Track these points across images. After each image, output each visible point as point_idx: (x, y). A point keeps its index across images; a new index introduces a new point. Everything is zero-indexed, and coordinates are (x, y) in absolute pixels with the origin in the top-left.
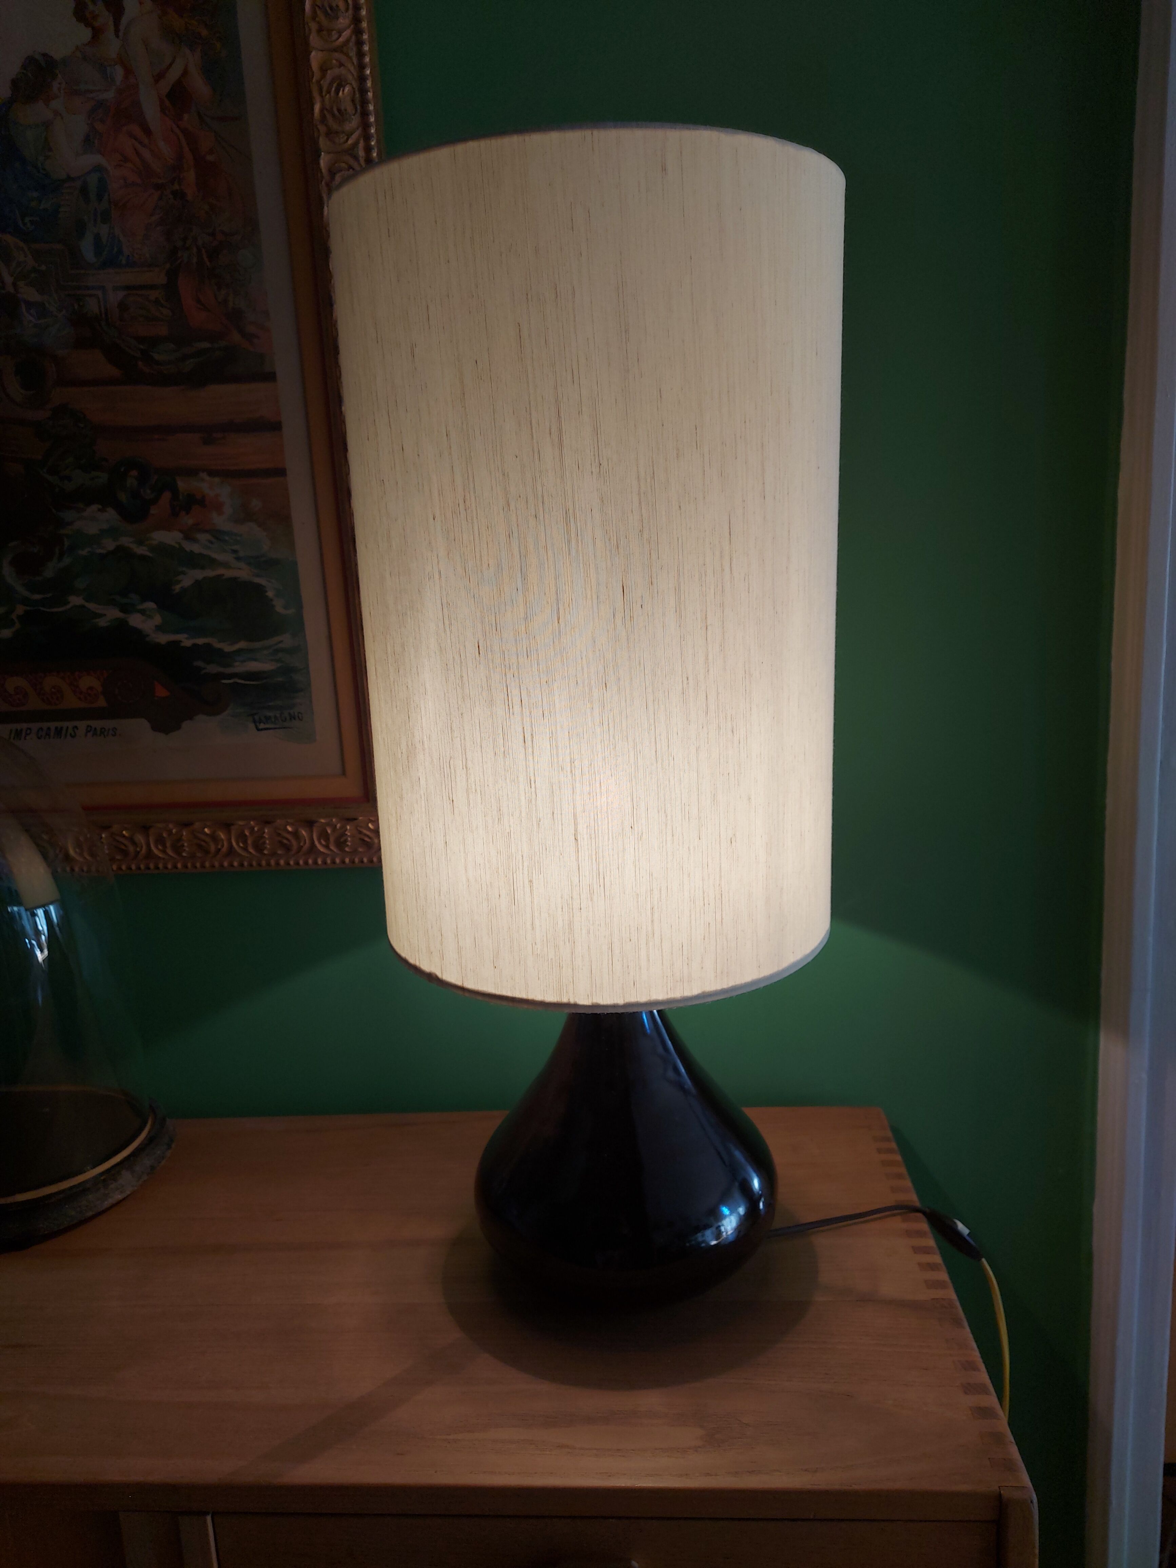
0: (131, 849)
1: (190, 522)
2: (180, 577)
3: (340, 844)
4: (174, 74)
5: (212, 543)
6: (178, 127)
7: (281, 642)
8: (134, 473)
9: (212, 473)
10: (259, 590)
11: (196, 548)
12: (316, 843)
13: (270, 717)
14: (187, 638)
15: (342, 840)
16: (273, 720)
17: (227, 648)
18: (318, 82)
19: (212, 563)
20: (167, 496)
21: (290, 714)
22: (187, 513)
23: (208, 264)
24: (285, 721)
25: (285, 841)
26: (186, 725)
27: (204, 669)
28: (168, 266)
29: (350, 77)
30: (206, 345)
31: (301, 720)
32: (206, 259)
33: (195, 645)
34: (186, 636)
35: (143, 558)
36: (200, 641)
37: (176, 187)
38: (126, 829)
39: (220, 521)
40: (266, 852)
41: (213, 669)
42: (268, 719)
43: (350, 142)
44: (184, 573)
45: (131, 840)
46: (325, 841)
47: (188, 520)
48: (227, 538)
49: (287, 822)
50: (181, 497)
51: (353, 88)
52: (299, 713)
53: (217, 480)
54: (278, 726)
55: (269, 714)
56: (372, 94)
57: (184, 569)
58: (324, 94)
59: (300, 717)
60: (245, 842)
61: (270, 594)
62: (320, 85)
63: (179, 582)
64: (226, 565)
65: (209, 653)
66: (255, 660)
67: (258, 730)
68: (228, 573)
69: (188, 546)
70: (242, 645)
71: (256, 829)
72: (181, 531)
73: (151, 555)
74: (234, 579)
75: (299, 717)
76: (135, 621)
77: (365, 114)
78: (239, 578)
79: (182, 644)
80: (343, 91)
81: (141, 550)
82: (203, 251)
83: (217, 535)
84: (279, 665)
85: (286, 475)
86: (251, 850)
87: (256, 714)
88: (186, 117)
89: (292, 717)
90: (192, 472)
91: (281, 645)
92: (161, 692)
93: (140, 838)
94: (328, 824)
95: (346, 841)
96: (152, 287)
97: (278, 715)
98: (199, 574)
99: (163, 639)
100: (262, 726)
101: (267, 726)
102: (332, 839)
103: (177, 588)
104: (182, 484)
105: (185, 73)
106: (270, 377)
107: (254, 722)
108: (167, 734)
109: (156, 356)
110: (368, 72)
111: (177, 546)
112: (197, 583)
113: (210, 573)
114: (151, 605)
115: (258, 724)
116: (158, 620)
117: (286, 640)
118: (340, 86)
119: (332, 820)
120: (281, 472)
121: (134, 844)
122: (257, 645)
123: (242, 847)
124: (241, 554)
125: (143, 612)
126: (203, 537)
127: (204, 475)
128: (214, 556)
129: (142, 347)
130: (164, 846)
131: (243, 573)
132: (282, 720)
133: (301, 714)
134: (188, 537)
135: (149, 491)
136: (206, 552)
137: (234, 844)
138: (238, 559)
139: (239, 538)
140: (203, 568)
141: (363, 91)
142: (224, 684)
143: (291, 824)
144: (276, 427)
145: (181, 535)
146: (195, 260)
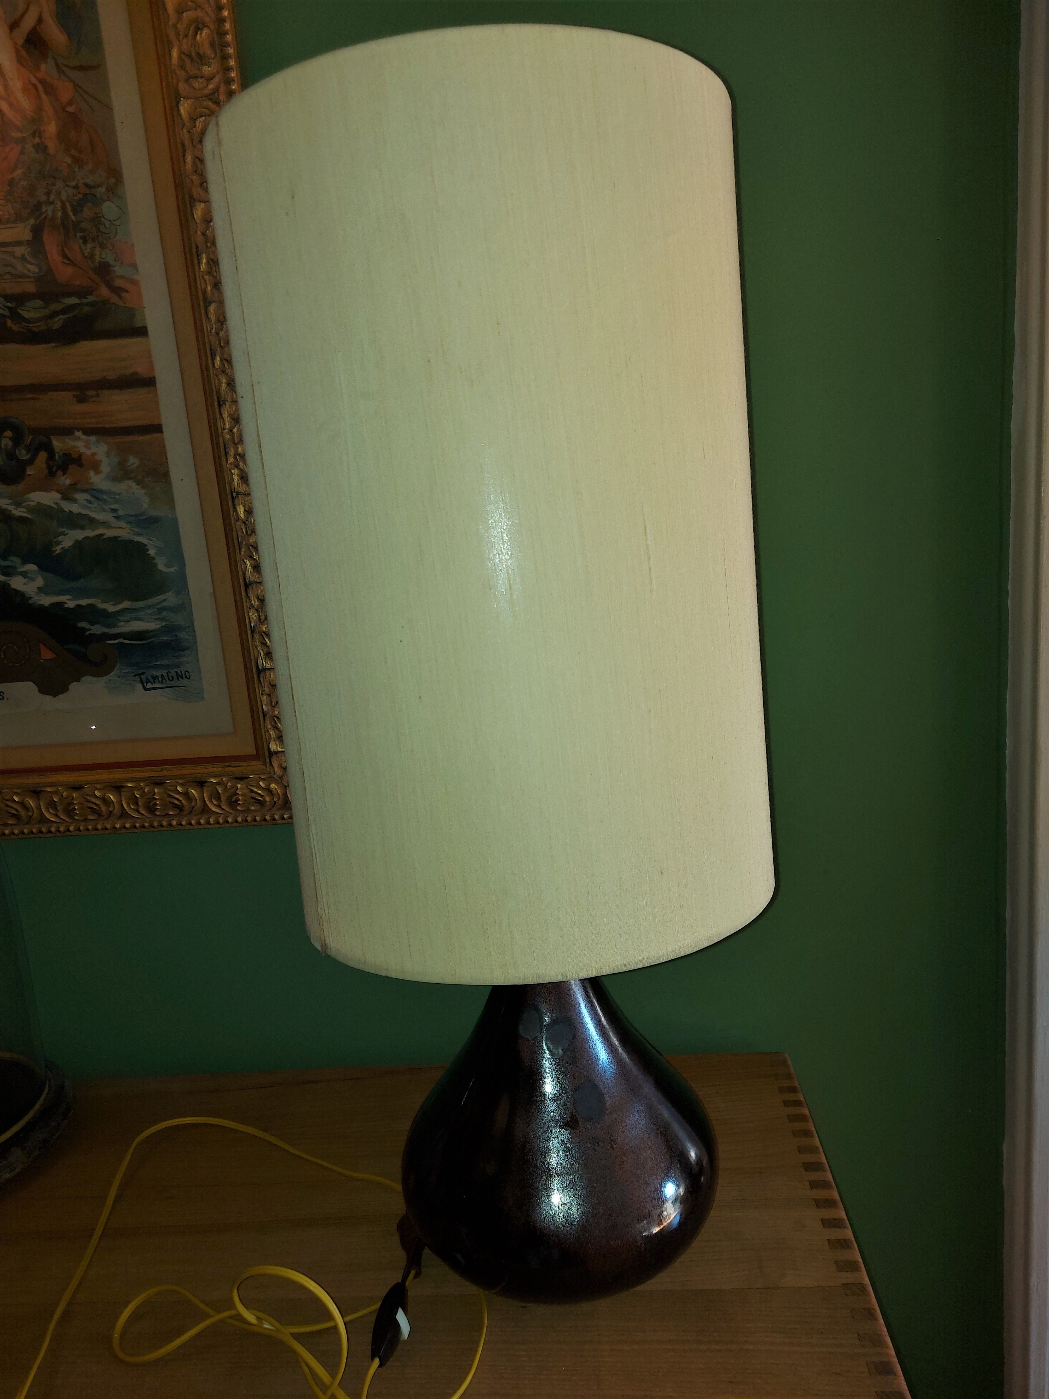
0: (23, 813)
1: (68, 482)
2: (61, 538)
3: (233, 803)
4: (28, 23)
5: (90, 502)
6: (36, 77)
7: (164, 600)
8: (8, 433)
9: (89, 432)
10: (142, 548)
11: (75, 508)
12: (207, 802)
13: (157, 676)
14: (69, 600)
15: (233, 799)
16: (160, 679)
17: (111, 608)
18: (175, 26)
19: (92, 522)
20: (43, 456)
21: (176, 672)
22: (64, 474)
23: (73, 217)
24: (172, 680)
25: (176, 802)
26: (73, 686)
27: (90, 629)
28: (32, 221)
29: (207, 19)
30: (73, 301)
31: (189, 679)
32: (71, 214)
33: (78, 606)
34: (69, 597)
35: (23, 520)
36: (84, 602)
37: (37, 140)
38: (16, 794)
39: (98, 480)
40: (158, 813)
41: (97, 629)
42: (155, 678)
43: (211, 87)
44: (63, 534)
45: (22, 804)
46: (216, 800)
47: (65, 481)
48: (105, 497)
49: (176, 782)
50: (57, 457)
51: (211, 30)
52: (186, 671)
53: (93, 438)
54: (165, 686)
55: (155, 673)
56: (231, 36)
57: (63, 530)
58: (181, 37)
59: (188, 677)
60: (136, 803)
61: (152, 552)
62: (176, 28)
63: (59, 543)
64: (105, 524)
65: (93, 614)
66: (140, 619)
67: (146, 690)
68: (109, 533)
69: (67, 506)
70: (126, 604)
71: (146, 790)
72: (58, 491)
73: (30, 516)
74: (115, 538)
75: (185, 675)
76: (17, 583)
77: (225, 58)
78: (120, 537)
79: (66, 606)
80: (201, 34)
81: (19, 512)
82: (68, 205)
83: (96, 494)
84: (163, 624)
85: (162, 432)
86: (142, 812)
87: (143, 673)
88: (43, 67)
89: (179, 676)
90: (67, 432)
91: (165, 604)
92: (46, 654)
93: (31, 802)
94: (218, 783)
95: (238, 800)
96: (18, 243)
97: (165, 674)
98: (79, 535)
99: (46, 601)
100: (149, 686)
101: (154, 686)
102: (223, 798)
103: (58, 549)
104: (57, 444)
105: (40, 20)
106: (142, 332)
107: (142, 682)
108: (55, 695)
109: (25, 314)
110: (226, 13)
111: (55, 506)
112: (78, 545)
113: (90, 533)
114: (32, 567)
115: (145, 684)
116: (40, 582)
117: (170, 598)
118: (198, 29)
119: (222, 779)
120: (158, 429)
121: (26, 808)
122: (140, 604)
123: (133, 809)
124: (121, 513)
125: (24, 574)
126: (81, 497)
127: (79, 434)
128: (93, 515)
129: (9, 305)
130: (56, 809)
131: (124, 532)
132: (169, 679)
133: (188, 672)
134: (66, 497)
135: (24, 452)
136: (84, 512)
137: (125, 806)
138: (117, 518)
139: (117, 497)
140: (83, 528)
141: (222, 34)
142: (109, 644)
143: (182, 785)
144: (150, 382)
145: (59, 496)
146: (59, 214)
